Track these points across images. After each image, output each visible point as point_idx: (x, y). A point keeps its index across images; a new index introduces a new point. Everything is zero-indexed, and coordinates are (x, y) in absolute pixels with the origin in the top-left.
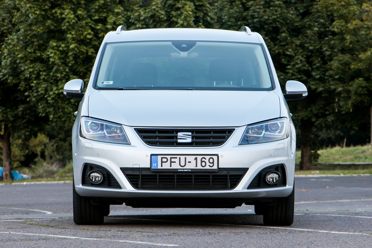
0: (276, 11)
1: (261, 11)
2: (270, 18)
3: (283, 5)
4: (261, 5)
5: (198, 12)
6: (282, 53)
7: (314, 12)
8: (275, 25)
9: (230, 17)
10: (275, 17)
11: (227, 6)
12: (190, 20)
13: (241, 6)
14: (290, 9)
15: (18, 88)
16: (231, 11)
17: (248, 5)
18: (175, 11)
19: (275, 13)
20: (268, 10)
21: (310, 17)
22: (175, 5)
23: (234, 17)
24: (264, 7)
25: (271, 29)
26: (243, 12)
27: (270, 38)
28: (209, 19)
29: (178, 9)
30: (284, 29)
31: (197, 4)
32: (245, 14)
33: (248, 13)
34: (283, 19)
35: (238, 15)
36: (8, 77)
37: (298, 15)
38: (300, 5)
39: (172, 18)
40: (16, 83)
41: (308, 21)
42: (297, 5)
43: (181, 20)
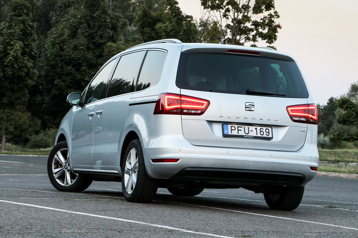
0: (80, 53)
1: (71, 52)
2: (76, 57)
3: (85, 50)
4: (71, 48)
5: (26, 48)
6: (82, 79)
7: (105, 55)
8: (79, 61)
9: (51, 55)
10: (79, 56)
11: (50, 48)
12: (18, 53)
13: (58, 48)
14: (89, 52)
16: (53, 51)
17: (64, 48)
18: (10, 46)
19: (79, 54)
20: (75, 52)
21: (103, 59)
22: (10, 42)
23: (54, 55)
24: (73, 50)
25: (76, 63)
26: (59, 52)
27: (75, 69)
28: (33, 53)
29: (12, 45)
30: (84, 64)
31: (26, 43)
32: (61, 53)
33: (63, 52)
34: (84, 58)
35: (57, 53)
37: (95, 57)
38: (97, 50)
39: (7, 50)
41: (101, 61)
42: (95, 51)
43: (13, 52)
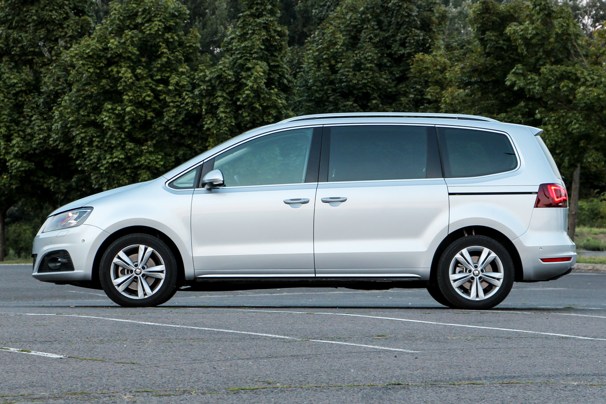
0: (367, 75)
1: (350, 74)
2: (360, 83)
3: (376, 68)
4: (350, 68)
5: (272, 74)
7: (411, 76)
8: (365, 91)
9: (315, 81)
10: (366, 81)
11: (313, 68)
12: (261, 82)
13: (328, 68)
14: (383, 73)
15: (70, 156)
16: (318, 73)
17: (337, 67)
18: (245, 72)
19: (365, 77)
20: (358, 73)
21: (407, 83)
22: (246, 64)
23: (320, 81)
24: (353, 70)
25: (360, 94)
26: (330, 75)
27: (359, 105)
28: (285, 81)
29: (249, 69)
30: (376, 95)
31: (272, 64)
32: (333, 77)
33: (336, 76)
34: (374, 84)
35: (325, 78)
36: (59, 143)
37: (393, 81)
38: (396, 68)
39: (241, 79)
40: (67, 150)
41: (404, 87)
42: (393, 69)
43: (250, 81)
